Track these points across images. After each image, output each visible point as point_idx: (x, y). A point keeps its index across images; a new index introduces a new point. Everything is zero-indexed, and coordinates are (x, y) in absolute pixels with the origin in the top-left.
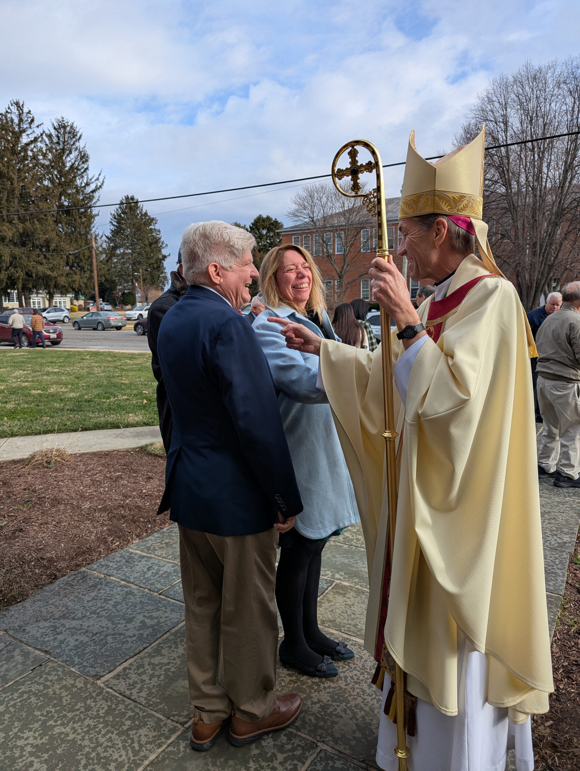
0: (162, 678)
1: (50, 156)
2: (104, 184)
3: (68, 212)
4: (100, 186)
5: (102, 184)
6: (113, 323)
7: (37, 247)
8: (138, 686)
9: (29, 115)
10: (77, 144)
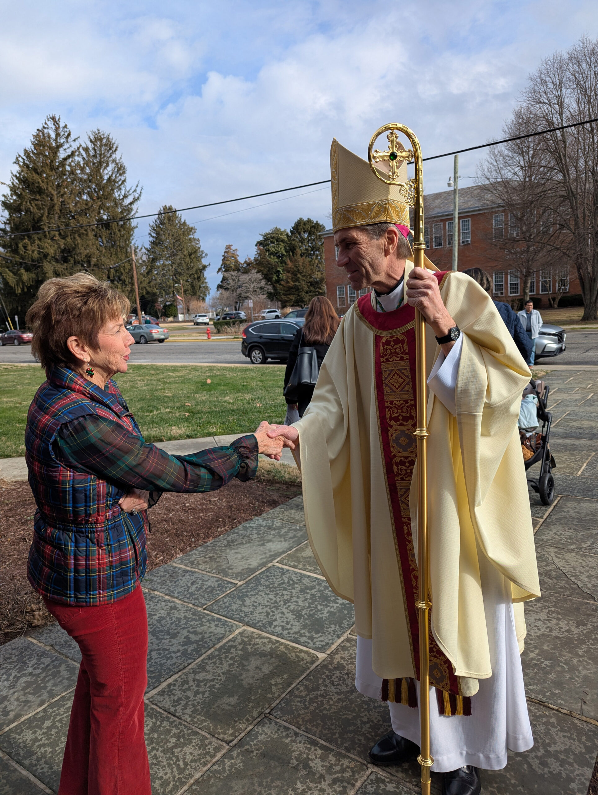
0: (207, 694)
1: (88, 170)
2: (142, 195)
3: (107, 225)
4: (138, 198)
5: (140, 195)
6: (156, 336)
7: (79, 263)
8: (183, 703)
9: (65, 129)
10: (114, 156)
